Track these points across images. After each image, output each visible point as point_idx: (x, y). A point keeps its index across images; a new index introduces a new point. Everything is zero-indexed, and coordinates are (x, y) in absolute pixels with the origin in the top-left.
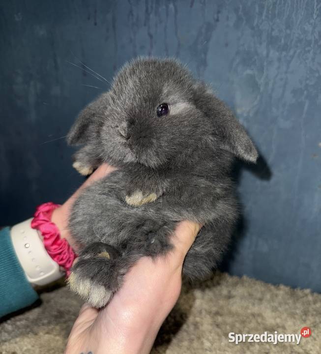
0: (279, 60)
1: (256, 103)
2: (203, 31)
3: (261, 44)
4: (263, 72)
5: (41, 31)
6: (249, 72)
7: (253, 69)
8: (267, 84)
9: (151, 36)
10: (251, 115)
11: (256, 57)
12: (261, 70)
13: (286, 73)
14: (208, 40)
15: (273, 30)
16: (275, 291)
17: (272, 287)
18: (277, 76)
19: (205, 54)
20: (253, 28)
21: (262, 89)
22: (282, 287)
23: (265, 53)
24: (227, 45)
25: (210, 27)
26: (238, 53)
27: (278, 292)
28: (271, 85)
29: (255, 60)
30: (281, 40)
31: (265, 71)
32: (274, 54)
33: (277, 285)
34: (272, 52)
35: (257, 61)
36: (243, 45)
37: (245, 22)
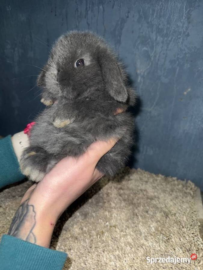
0: (163, 42)
1: (148, 67)
2: (119, 23)
3: (152, 32)
4: (153, 49)
6: (145, 48)
7: (147, 47)
8: (155, 56)
10: (146, 74)
11: (149, 40)
12: (152, 48)
13: (166, 50)
14: (122, 29)
15: (159, 24)
16: (156, 178)
17: (154, 176)
18: (161, 52)
19: (120, 37)
20: (148, 23)
21: (152, 59)
22: (160, 175)
23: (154, 38)
24: (133, 32)
25: (123, 21)
26: (139, 37)
27: (157, 178)
28: (157, 56)
29: (149, 42)
30: (164, 31)
31: (154, 48)
32: (160, 39)
33: (157, 174)
34: (158, 38)
35: (150, 42)
36: (142, 33)
37: (144, 19)
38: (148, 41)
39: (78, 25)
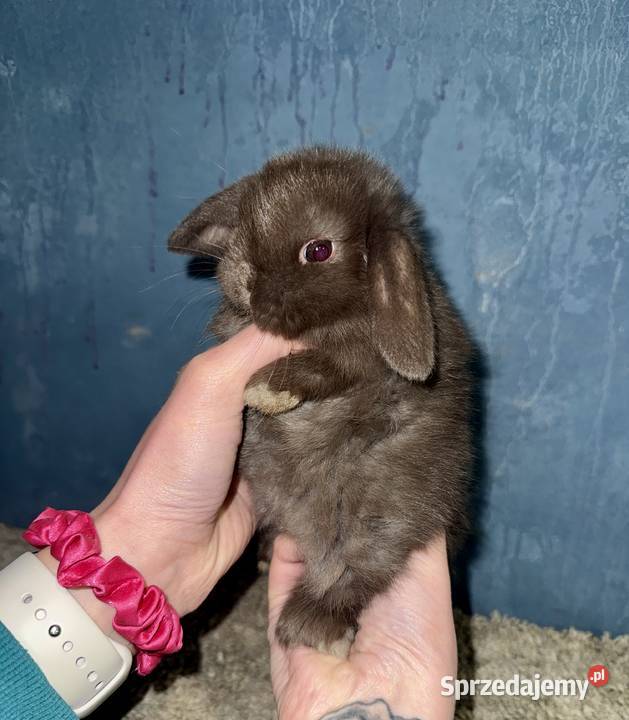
0: (565, 179)
1: (518, 261)
2: (413, 116)
3: (529, 148)
4: (534, 202)
5: (59, 101)
6: (504, 200)
7: (513, 196)
8: (540, 226)
9: (302, 122)
10: (508, 285)
11: (519, 173)
12: (529, 197)
13: (579, 205)
14: (421, 136)
15: (553, 121)
16: (563, 644)
17: (557, 636)
18: (560, 211)
19: (416, 162)
20: (514, 116)
21: (530, 234)
22: (574, 633)
23: (537, 166)
24: (460, 147)
25: (426, 112)
26: (482, 163)
27: (571, 646)
28: (548, 227)
29: (518, 178)
30: (570, 141)
31: (537, 199)
32: (555, 168)
33: (565, 631)
34: (551, 164)
35: (522, 180)
36: (494, 148)
37: (497, 103)
38: (514, 177)
39: (262, 123)
